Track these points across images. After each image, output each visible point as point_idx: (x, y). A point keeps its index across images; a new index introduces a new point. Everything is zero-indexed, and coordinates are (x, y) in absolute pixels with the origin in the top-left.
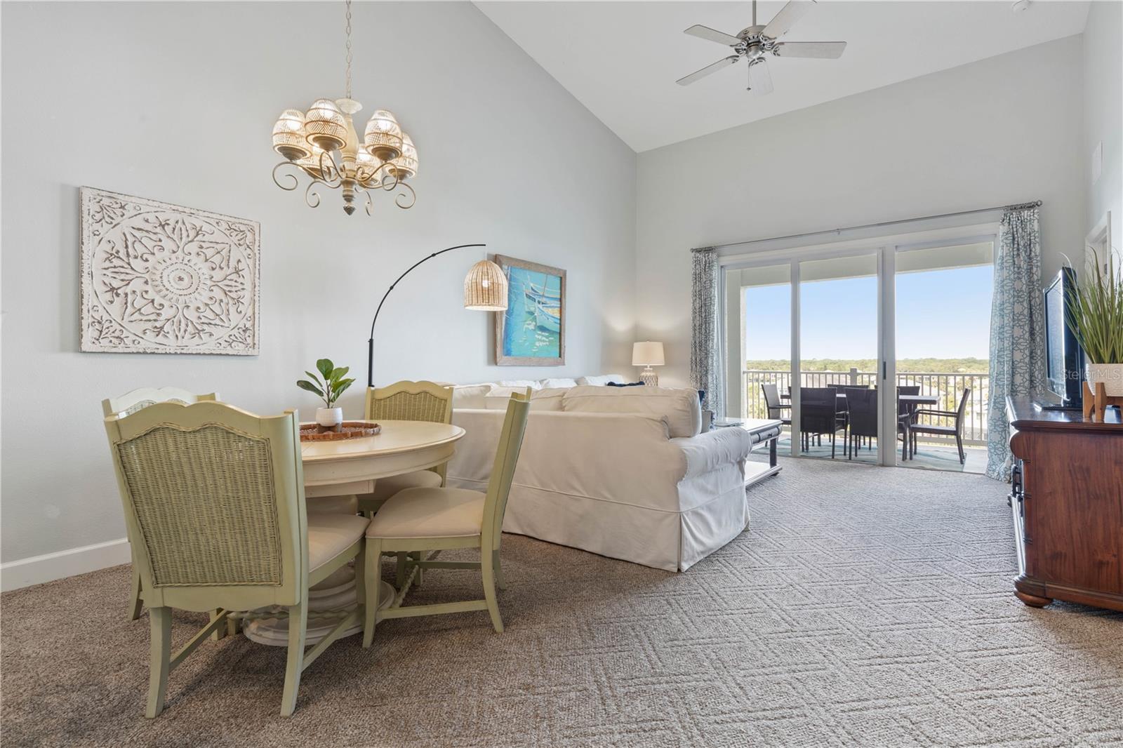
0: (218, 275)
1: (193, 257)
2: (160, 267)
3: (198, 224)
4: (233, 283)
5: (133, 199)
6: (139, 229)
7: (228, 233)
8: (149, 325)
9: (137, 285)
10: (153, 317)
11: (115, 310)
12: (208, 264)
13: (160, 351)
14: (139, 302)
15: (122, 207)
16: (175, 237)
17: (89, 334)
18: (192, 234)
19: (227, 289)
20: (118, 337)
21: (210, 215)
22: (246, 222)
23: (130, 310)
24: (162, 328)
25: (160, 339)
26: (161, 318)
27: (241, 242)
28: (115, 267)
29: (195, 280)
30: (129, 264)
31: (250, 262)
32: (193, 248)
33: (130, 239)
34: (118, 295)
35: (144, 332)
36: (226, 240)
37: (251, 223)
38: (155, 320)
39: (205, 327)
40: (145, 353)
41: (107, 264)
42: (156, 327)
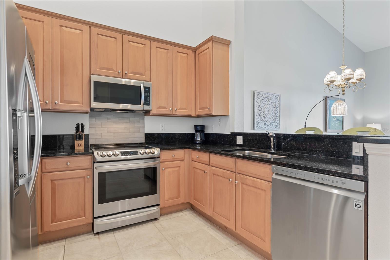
0: (274, 109)
1: (270, 105)
2: (266, 108)
3: (271, 96)
4: (276, 111)
5: (262, 92)
6: (263, 99)
7: (275, 98)
8: (264, 123)
9: (263, 113)
10: (264, 121)
11: (259, 119)
12: (272, 107)
13: (265, 129)
14: (263, 117)
15: (260, 94)
16: (267, 100)
17: (256, 125)
18: (270, 99)
19: (275, 113)
20: (259, 126)
21: (273, 94)
22: (278, 95)
23: (261, 119)
24: (266, 124)
25: (265, 126)
26: (266, 121)
27: (277, 100)
28: (259, 109)
29: (271, 111)
30: (261, 108)
31: (279, 105)
32: (270, 103)
33: (261, 102)
34: (260, 116)
35: (263, 125)
36: (275, 100)
37: (279, 95)
38: (265, 122)
39: (272, 123)
40: (263, 130)
41: (258, 109)
42: (265, 123)
